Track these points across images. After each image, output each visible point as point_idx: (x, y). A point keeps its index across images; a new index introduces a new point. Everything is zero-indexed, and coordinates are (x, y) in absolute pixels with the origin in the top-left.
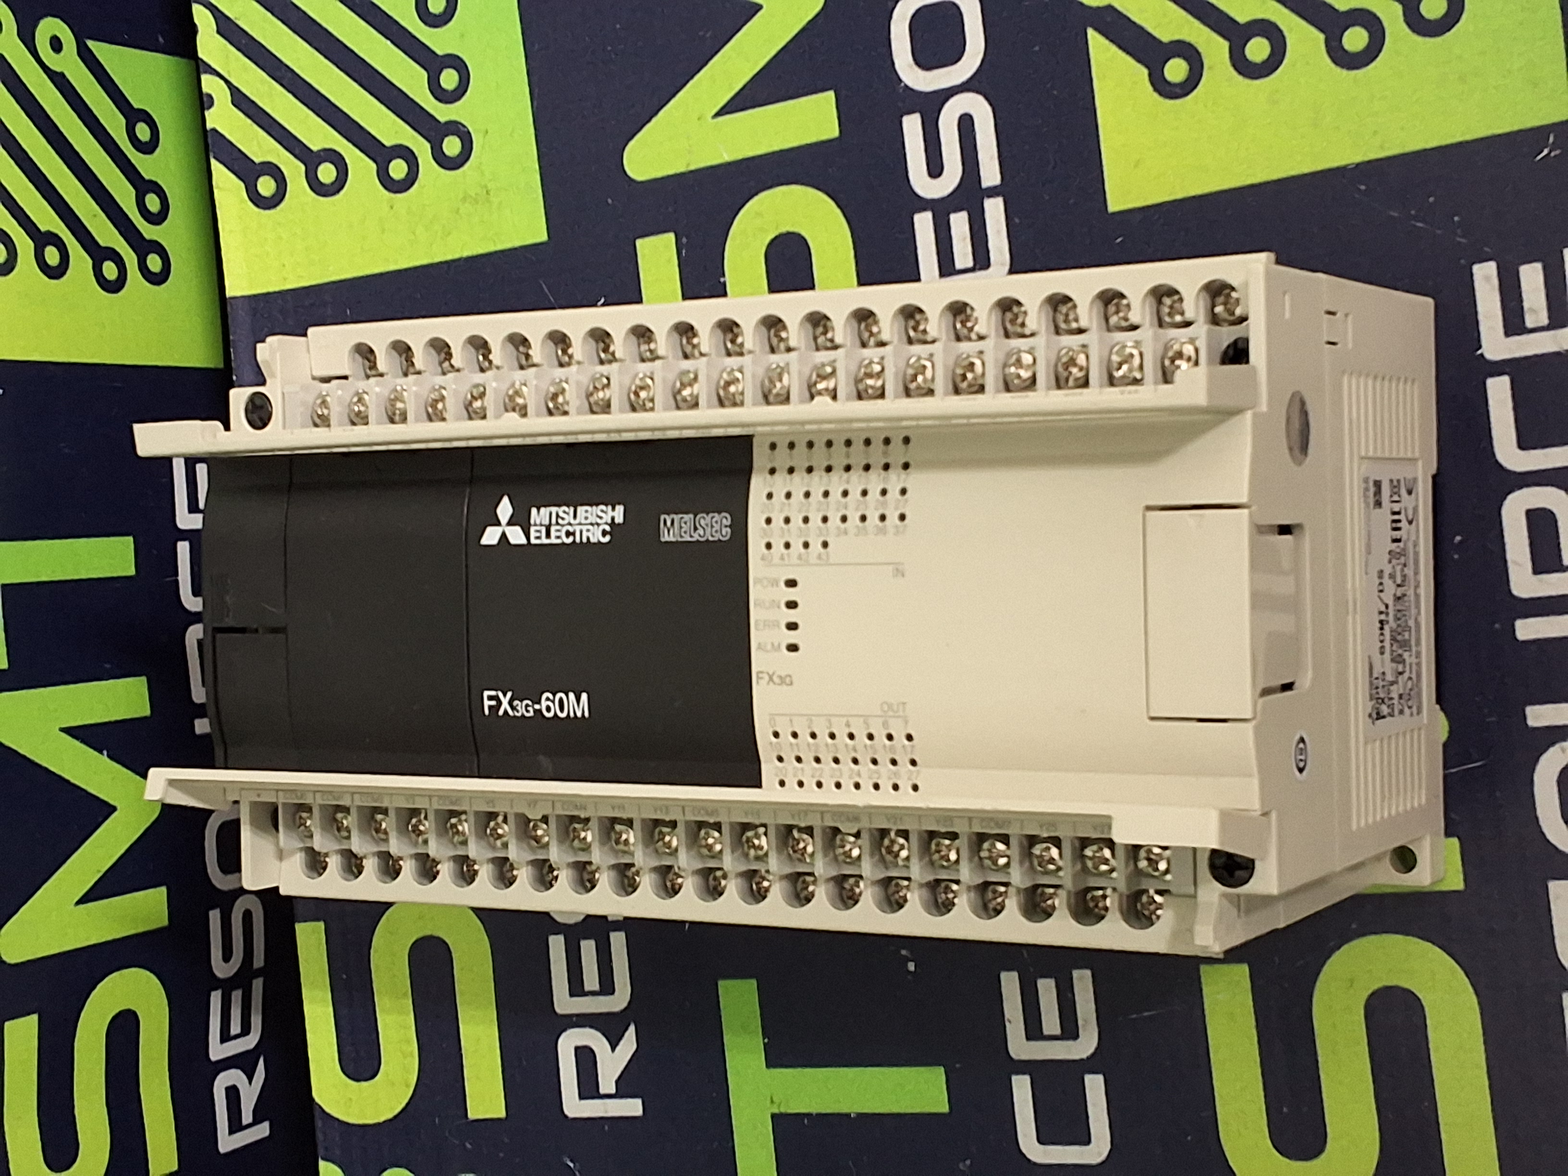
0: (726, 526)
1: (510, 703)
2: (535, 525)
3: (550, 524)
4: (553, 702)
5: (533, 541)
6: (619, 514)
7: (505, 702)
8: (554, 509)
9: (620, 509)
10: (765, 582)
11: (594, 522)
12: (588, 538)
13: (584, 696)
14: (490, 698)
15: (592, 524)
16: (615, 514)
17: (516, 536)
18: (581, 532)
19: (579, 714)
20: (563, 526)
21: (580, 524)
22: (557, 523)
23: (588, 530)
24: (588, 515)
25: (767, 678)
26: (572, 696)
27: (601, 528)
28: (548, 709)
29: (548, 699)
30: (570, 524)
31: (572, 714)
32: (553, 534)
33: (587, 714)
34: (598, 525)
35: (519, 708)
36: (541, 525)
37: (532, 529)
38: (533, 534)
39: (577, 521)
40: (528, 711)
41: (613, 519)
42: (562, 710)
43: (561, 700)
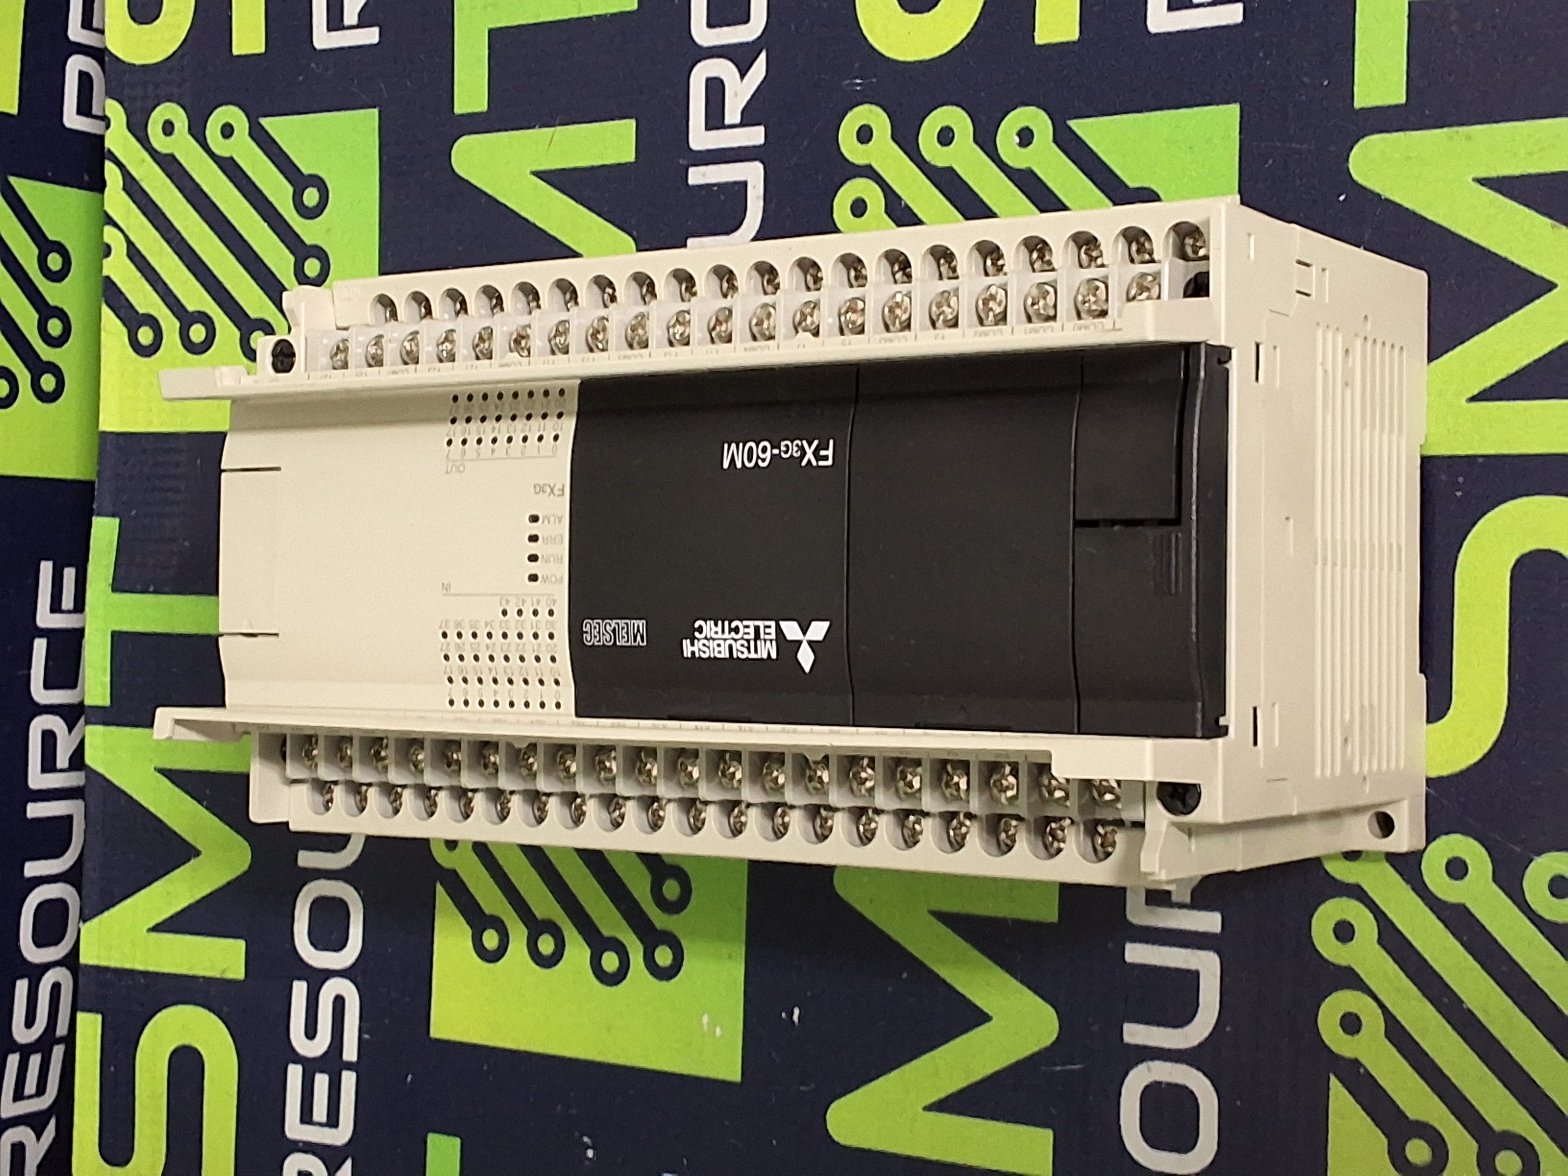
0: (586, 632)
1: (804, 453)
2: (771, 641)
3: (755, 640)
4: (758, 457)
5: (772, 624)
6: (688, 649)
7: (809, 455)
8: (753, 655)
9: (687, 653)
10: (553, 579)
11: (711, 641)
12: (716, 625)
13: (726, 465)
14: (826, 458)
15: (714, 639)
16: (691, 649)
17: (792, 630)
18: (723, 632)
19: (733, 446)
20: (742, 638)
21: (725, 640)
22: (748, 641)
23: (716, 633)
24: (717, 649)
25: (556, 491)
26: (739, 465)
27: (703, 635)
28: (764, 450)
29: (764, 460)
30: (736, 640)
31: (741, 445)
32: (751, 630)
33: (726, 446)
34: (706, 638)
35: (795, 449)
36: (765, 640)
37: (773, 636)
38: (773, 630)
39: (728, 642)
40: (787, 446)
41: (693, 644)
42: (751, 449)
43: (750, 460)
